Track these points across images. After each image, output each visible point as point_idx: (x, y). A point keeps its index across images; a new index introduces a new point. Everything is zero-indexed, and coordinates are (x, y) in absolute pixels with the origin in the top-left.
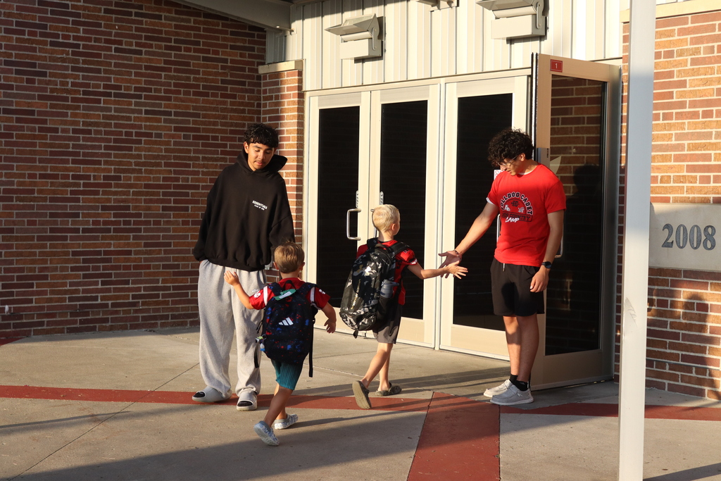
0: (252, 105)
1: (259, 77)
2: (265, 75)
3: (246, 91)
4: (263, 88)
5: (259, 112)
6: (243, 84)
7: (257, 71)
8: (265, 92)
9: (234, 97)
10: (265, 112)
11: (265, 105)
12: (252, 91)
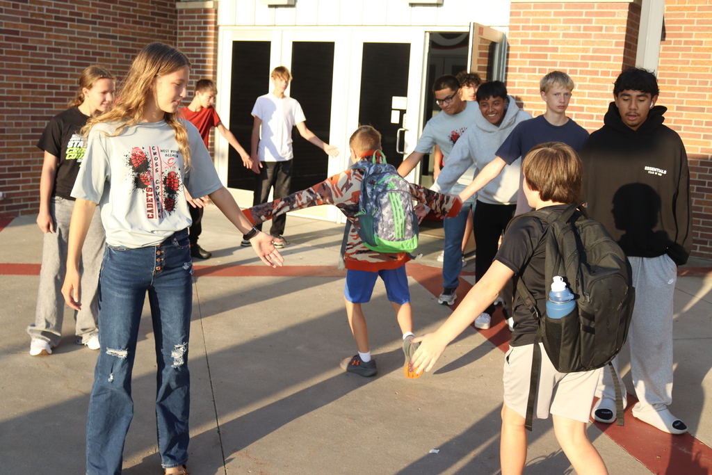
0: (171, 33)
1: (176, 11)
2: (181, 11)
3: (168, 22)
4: (179, 20)
5: (175, 39)
6: (165, 16)
7: (174, 6)
8: (181, 23)
9: (159, 26)
10: (181, 39)
11: (181, 34)
12: (171, 22)
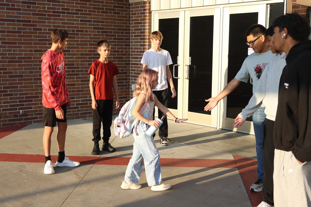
0: (127, 17)
1: (129, 5)
2: (132, 4)
3: (124, 11)
4: (131, 10)
5: (129, 20)
7: (128, 1)
8: (132, 11)
9: (119, 13)
10: (133, 20)
11: (132, 17)
12: (127, 11)
